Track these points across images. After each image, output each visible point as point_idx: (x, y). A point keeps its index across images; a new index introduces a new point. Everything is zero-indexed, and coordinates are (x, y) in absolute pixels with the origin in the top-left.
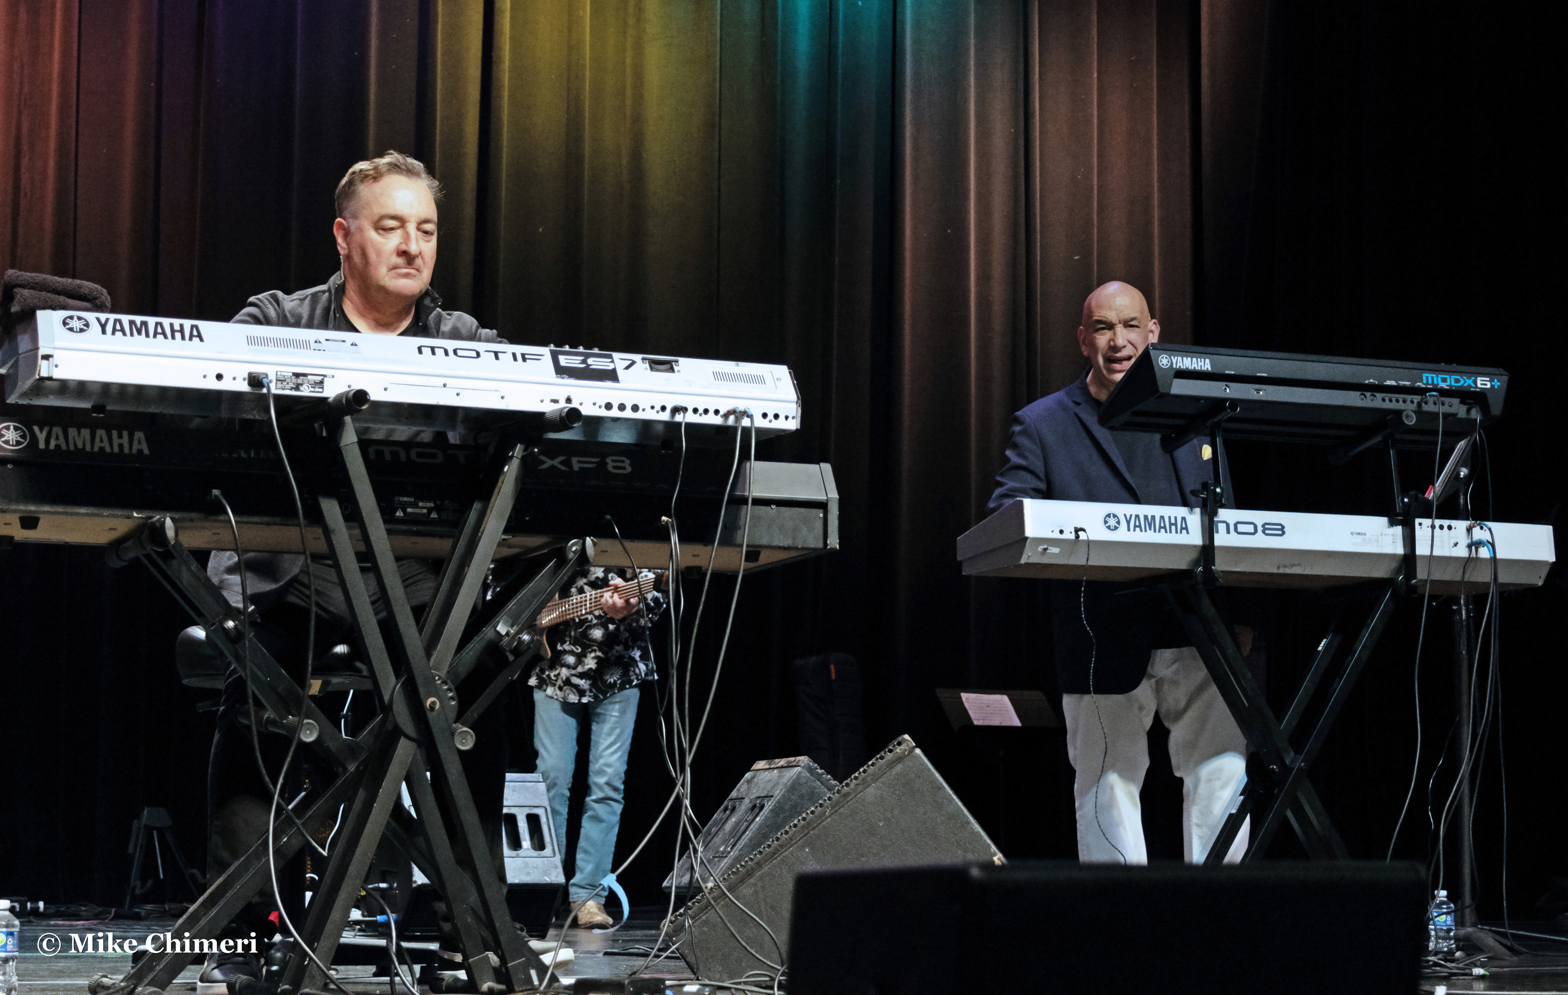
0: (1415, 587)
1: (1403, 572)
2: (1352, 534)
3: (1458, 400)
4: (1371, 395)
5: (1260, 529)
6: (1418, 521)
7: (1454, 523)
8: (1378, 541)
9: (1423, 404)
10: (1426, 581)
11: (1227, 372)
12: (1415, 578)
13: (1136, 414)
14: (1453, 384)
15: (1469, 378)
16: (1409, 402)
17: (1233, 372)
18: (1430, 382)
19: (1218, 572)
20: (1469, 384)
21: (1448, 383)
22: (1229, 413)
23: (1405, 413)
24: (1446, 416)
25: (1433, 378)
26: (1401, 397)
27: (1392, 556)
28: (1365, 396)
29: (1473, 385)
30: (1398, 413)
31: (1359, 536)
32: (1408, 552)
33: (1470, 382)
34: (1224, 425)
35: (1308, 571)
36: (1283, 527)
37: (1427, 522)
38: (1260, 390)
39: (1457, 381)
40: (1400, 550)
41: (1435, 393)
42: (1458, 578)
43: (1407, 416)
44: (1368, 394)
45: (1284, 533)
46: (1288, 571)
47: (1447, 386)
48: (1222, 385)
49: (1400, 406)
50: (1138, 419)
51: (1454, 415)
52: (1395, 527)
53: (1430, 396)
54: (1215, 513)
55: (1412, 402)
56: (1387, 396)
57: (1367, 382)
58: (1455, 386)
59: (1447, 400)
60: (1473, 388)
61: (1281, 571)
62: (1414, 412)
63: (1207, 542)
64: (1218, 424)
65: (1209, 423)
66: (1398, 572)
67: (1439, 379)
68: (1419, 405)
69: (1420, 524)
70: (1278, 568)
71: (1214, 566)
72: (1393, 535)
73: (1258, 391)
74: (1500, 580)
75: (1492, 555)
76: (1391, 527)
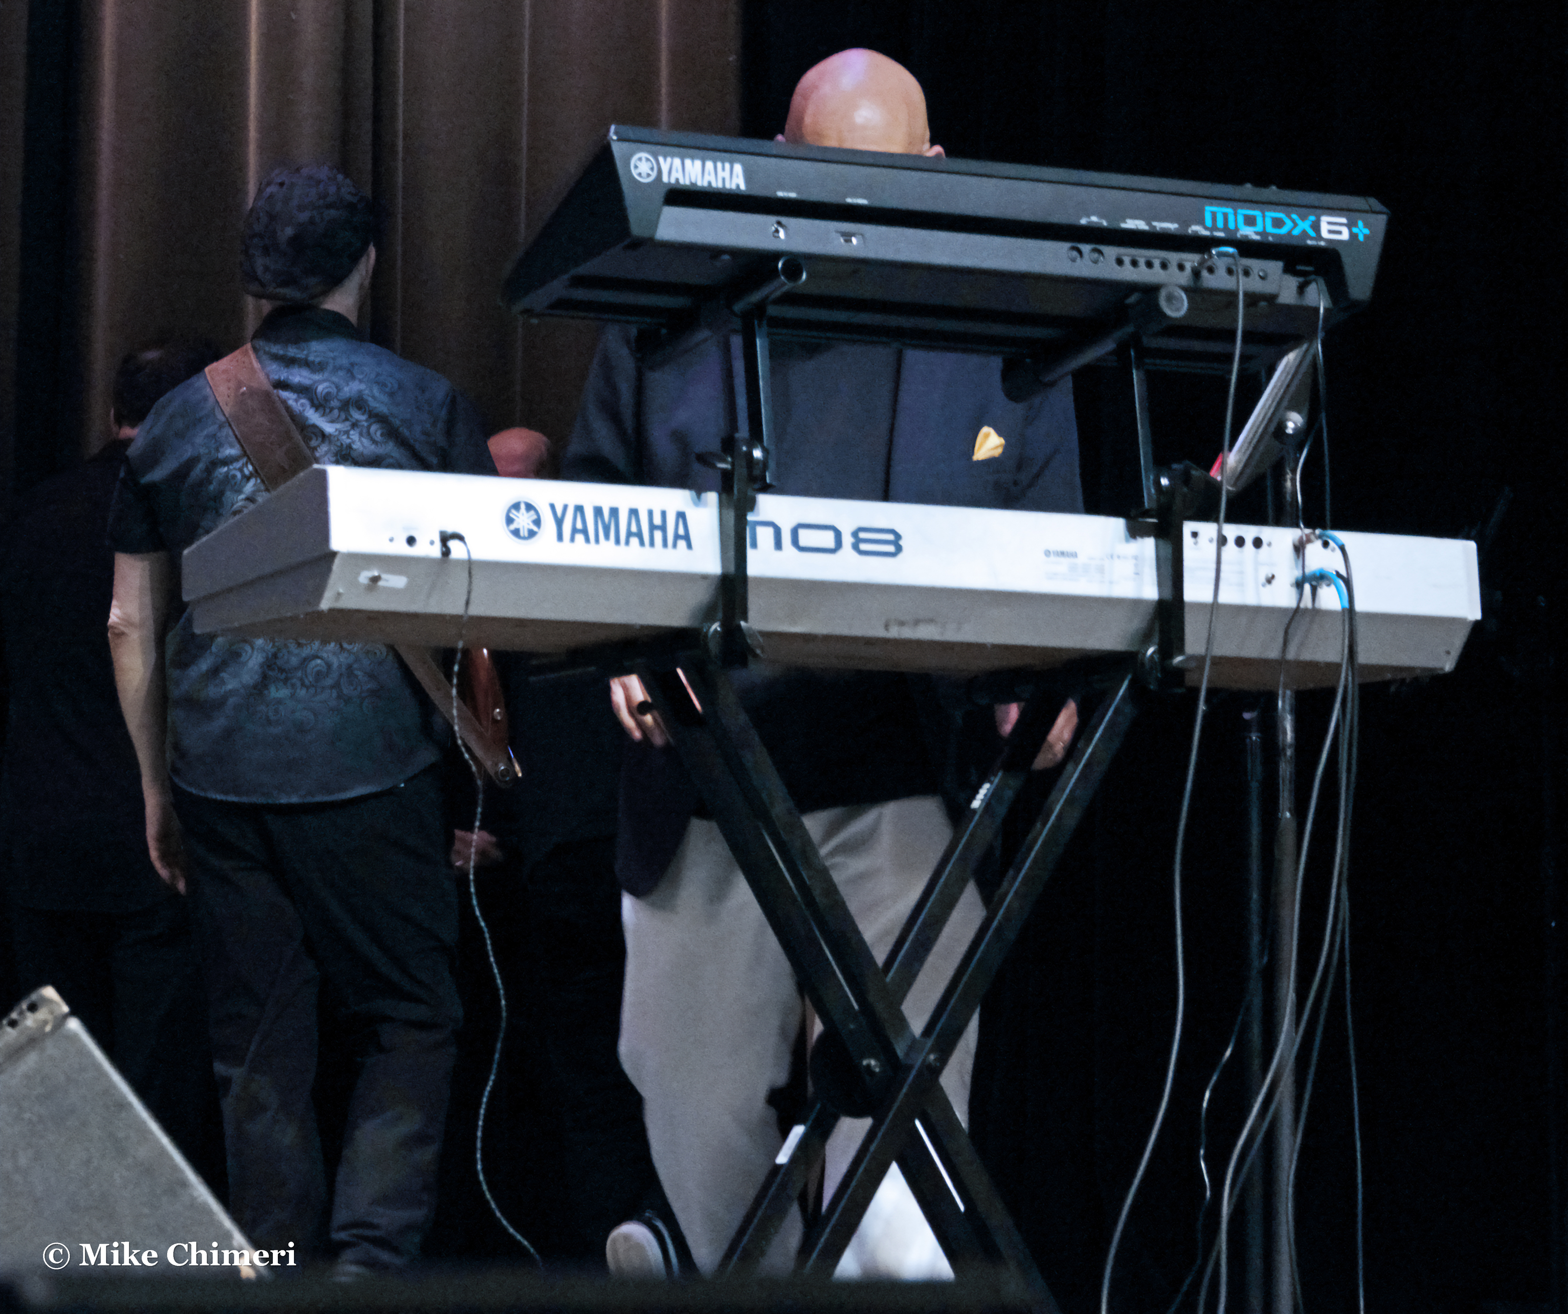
0: (1180, 672)
1: (1156, 638)
2: (1047, 553)
3: (1279, 265)
4: (1095, 250)
5: (847, 540)
6: (1189, 527)
7: (1267, 532)
8: (1101, 570)
9: (1205, 274)
10: (1203, 658)
11: (780, 194)
12: (1181, 650)
13: (579, 282)
14: (1270, 229)
15: (1303, 218)
16: (1173, 268)
17: (793, 195)
18: (1220, 224)
19: (753, 634)
20: (1304, 232)
21: (1259, 228)
22: (782, 285)
23: (1163, 294)
24: (1252, 299)
25: (1225, 216)
26: (1157, 255)
27: (1136, 603)
28: (1080, 252)
29: (1312, 233)
30: (1151, 291)
31: (1062, 559)
32: (1168, 595)
33: (1304, 226)
34: (773, 311)
35: (951, 635)
36: (898, 536)
37: (1208, 530)
38: (853, 235)
39: (1278, 223)
40: (1150, 592)
41: (1230, 250)
42: (1273, 653)
43: (1170, 298)
44: (1086, 248)
45: (899, 549)
46: (908, 633)
47: (1257, 233)
48: (770, 221)
49: (1156, 275)
50: (581, 294)
51: (1271, 298)
52: (1139, 540)
53: (1221, 255)
54: (751, 505)
55: (1181, 267)
56: (1127, 253)
57: (1083, 221)
58: (1273, 235)
59: (1256, 265)
60: (1312, 238)
61: (894, 633)
62: (1186, 289)
63: (732, 569)
64: (760, 309)
65: (739, 307)
66: (1146, 638)
67: (1241, 219)
68: (1196, 274)
69: (1195, 535)
70: (887, 627)
71: (746, 620)
72: (1136, 558)
73: (847, 237)
74: (1363, 658)
75: (1347, 605)
76: (1133, 540)
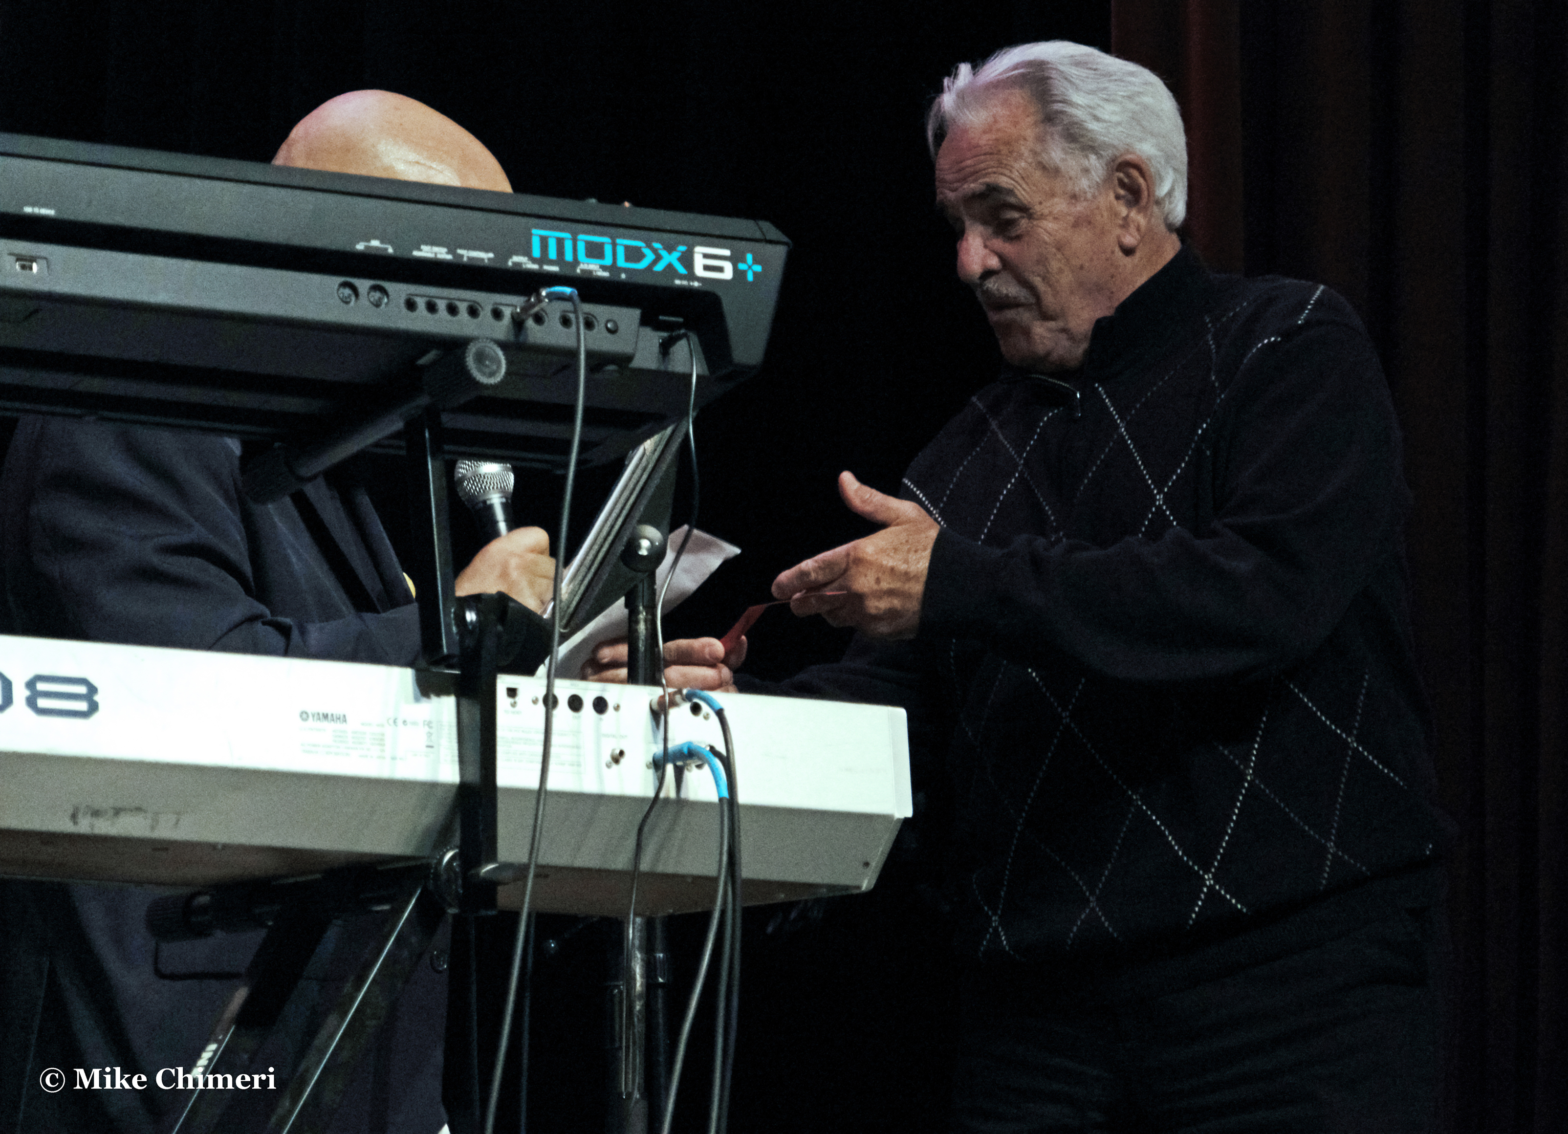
0: (490, 886)
1: (457, 839)
3: (636, 313)
4: (375, 288)
5: (20, 694)
6: (504, 682)
7: (613, 693)
8: (381, 741)
9: (530, 323)
10: (524, 868)
12: (492, 856)
14: (621, 263)
15: (670, 249)
16: (486, 313)
18: (553, 254)
20: (670, 266)
21: (608, 261)
23: (472, 349)
24: (599, 361)
25: (560, 242)
26: (464, 297)
27: (429, 788)
28: (355, 291)
29: (682, 270)
30: (454, 347)
31: (325, 724)
32: (474, 776)
33: (671, 258)
35: (165, 831)
36: (92, 690)
37: (532, 687)
38: (34, 259)
39: (634, 254)
40: (449, 772)
41: (567, 290)
42: (621, 862)
43: (481, 357)
44: (363, 285)
45: (93, 709)
46: (104, 827)
47: (604, 268)
49: (461, 325)
51: (623, 360)
52: (434, 699)
53: (552, 297)
55: (497, 314)
56: (422, 292)
57: (360, 247)
58: (625, 270)
59: (602, 312)
60: (682, 277)
61: (85, 826)
62: (504, 346)
66: (441, 839)
67: (581, 247)
68: (518, 324)
69: (512, 692)
70: (74, 818)
72: (429, 724)
73: (25, 261)
74: (749, 870)
75: (725, 794)
76: (424, 699)
